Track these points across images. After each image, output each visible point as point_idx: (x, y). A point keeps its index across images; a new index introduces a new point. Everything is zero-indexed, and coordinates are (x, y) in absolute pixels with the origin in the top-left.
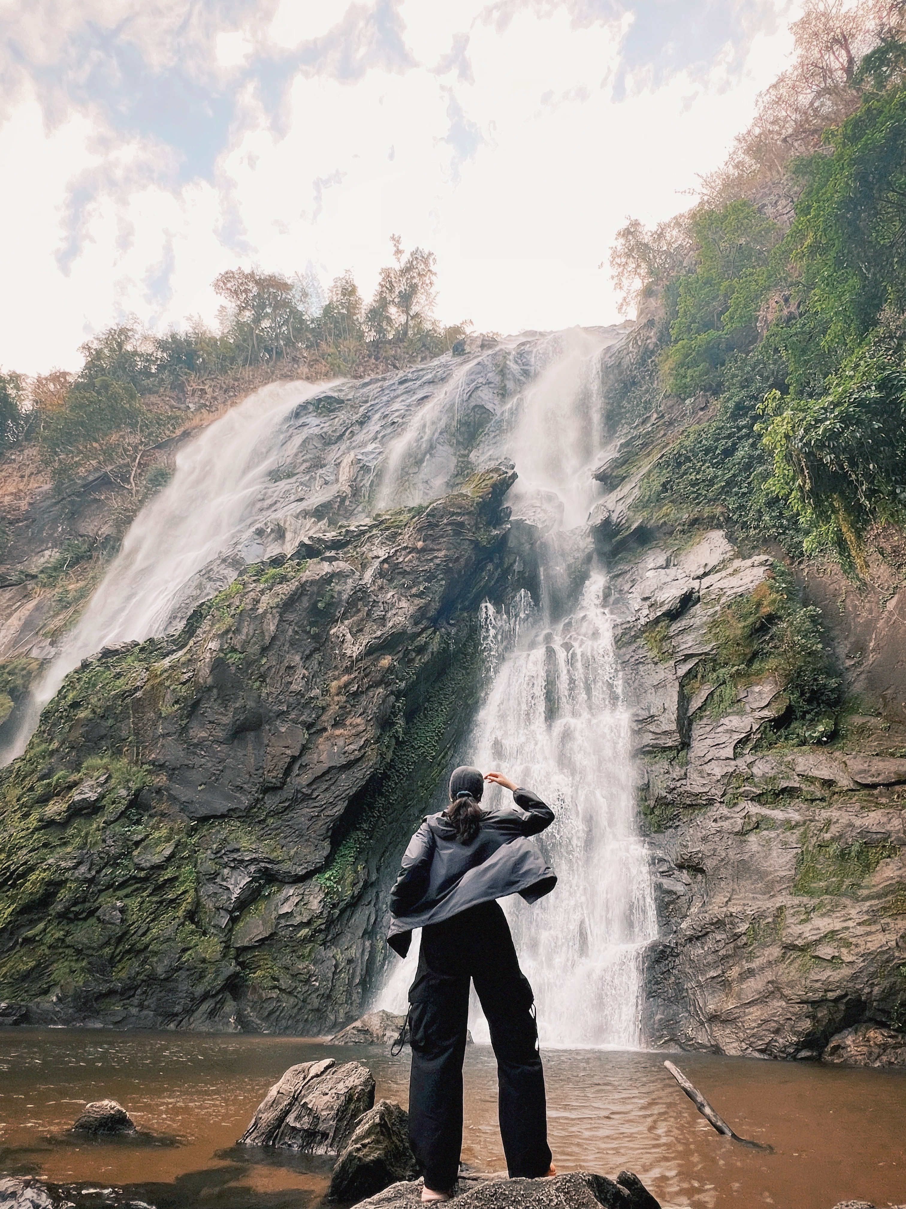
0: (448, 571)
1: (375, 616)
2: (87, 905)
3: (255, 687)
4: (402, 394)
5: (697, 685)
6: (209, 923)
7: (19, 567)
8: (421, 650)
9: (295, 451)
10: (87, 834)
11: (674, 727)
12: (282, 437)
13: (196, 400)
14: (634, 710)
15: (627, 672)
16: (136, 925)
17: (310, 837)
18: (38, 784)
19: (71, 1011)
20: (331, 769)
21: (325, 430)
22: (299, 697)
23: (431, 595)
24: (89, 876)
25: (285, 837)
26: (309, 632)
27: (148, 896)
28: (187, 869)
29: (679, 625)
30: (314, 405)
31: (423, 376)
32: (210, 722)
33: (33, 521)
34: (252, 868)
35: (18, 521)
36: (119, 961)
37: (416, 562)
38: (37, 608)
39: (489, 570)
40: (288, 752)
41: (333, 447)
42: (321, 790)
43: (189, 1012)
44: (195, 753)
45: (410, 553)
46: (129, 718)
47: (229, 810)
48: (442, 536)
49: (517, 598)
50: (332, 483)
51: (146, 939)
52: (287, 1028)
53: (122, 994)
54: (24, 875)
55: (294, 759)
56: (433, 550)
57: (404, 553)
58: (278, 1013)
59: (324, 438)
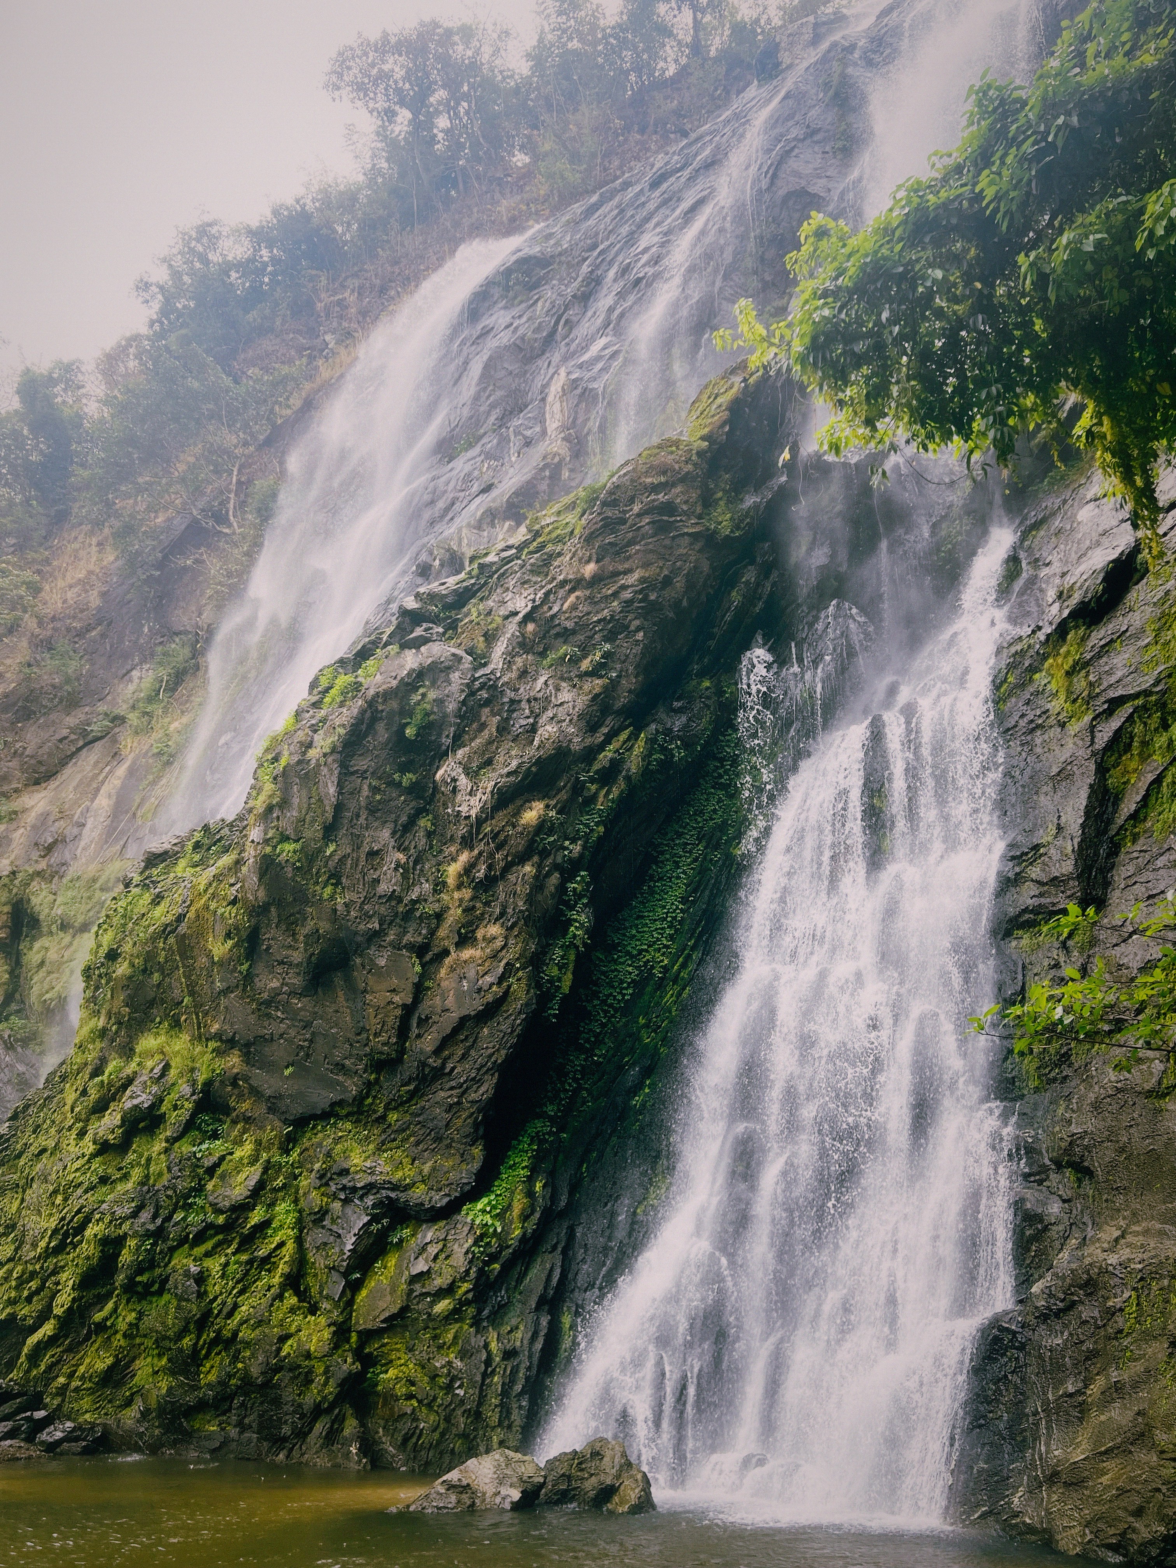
0: (650, 610)
1: (516, 729)
2: (157, 1271)
3: (325, 896)
4: (658, 208)
5: (1133, 765)
6: (321, 1293)
7: (102, 707)
8: (607, 776)
9: (473, 390)
10: (149, 1160)
11: (1068, 867)
12: (452, 368)
13: (335, 324)
14: (1011, 835)
15: (1012, 752)
16: (219, 1301)
17: (452, 1140)
18: (91, 1084)
19: (157, 1432)
20: (463, 1021)
21: (520, 333)
22: (393, 903)
23: (618, 666)
24: (152, 1227)
25: (418, 1143)
26: (400, 783)
27: (234, 1254)
28: (281, 1208)
29: (1102, 632)
30: (499, 284)
31: (696, 155)
32: (281, 963)
33: (109, 624)
34: (370, 1201)
35: (88, 629)
36: (207, 1356)
37: (583, 608)
38: (132, 772)
39: (747, 583)
40: (397, 999)
41: (539, 362)
42: (456, 1058)
43: (302, 1434)
44: (269, 1016)
45: (572, 590)
46: (177, 968)
47: (333, 1104)
48: (632, 542)
49: (820, 626)
50: (538, 441)
51: (233, 1323)
52: (427, 1464)
53: (217, 1408)
54: (81, 1229)
55: (408, 1010)
56: (616, 574)
57: (561, 593)
58: (414, 1440)
59: (521, 349)
